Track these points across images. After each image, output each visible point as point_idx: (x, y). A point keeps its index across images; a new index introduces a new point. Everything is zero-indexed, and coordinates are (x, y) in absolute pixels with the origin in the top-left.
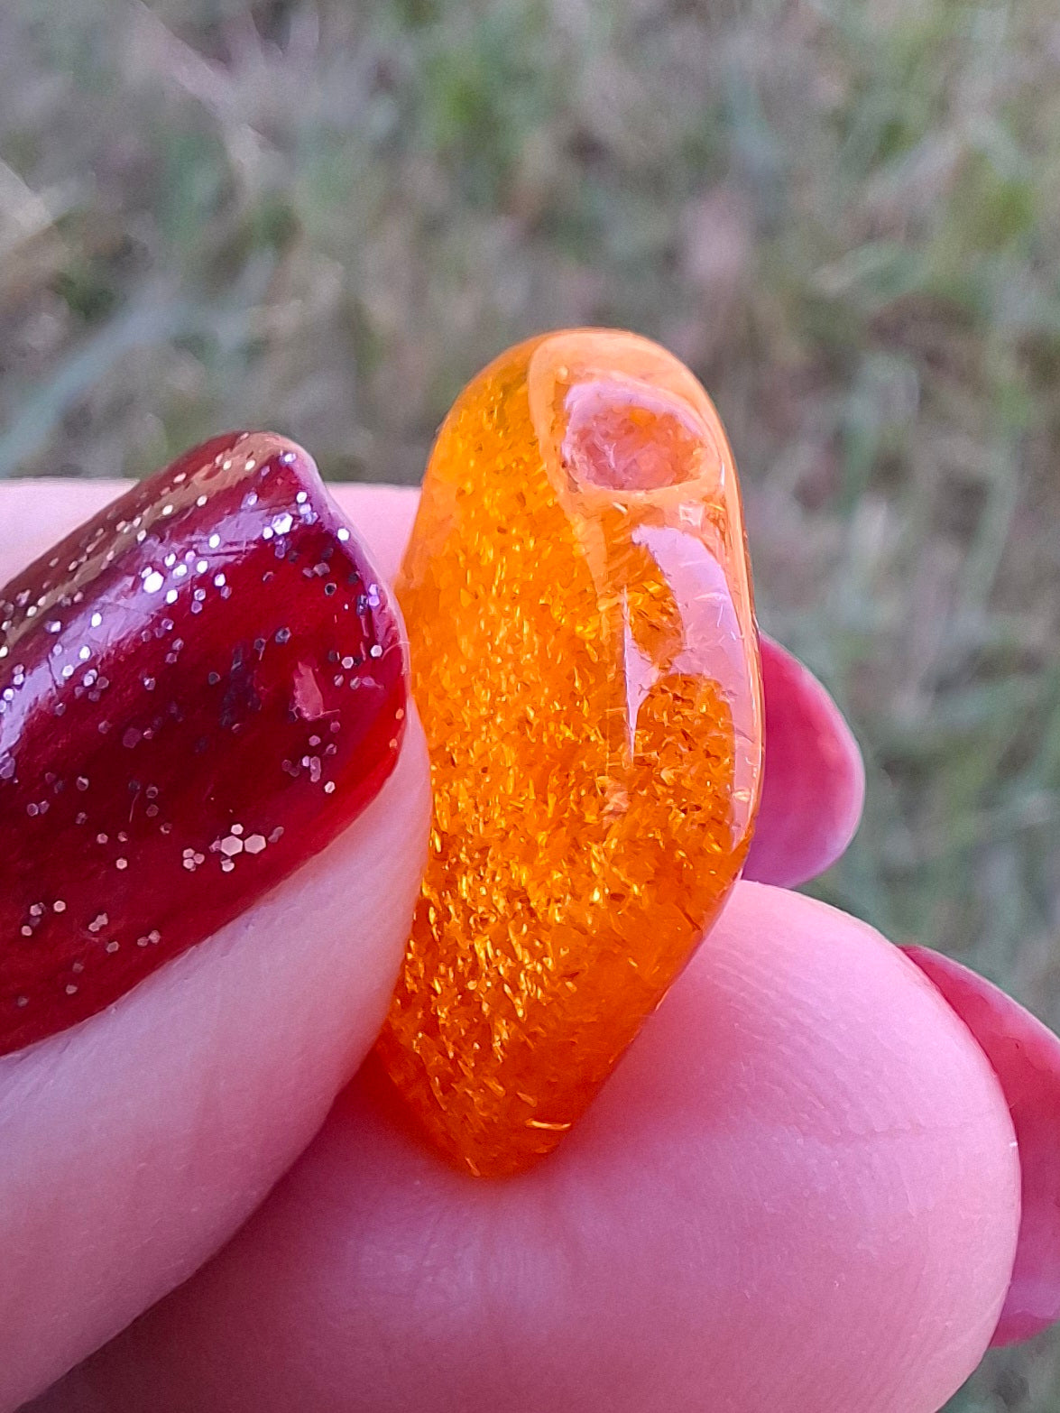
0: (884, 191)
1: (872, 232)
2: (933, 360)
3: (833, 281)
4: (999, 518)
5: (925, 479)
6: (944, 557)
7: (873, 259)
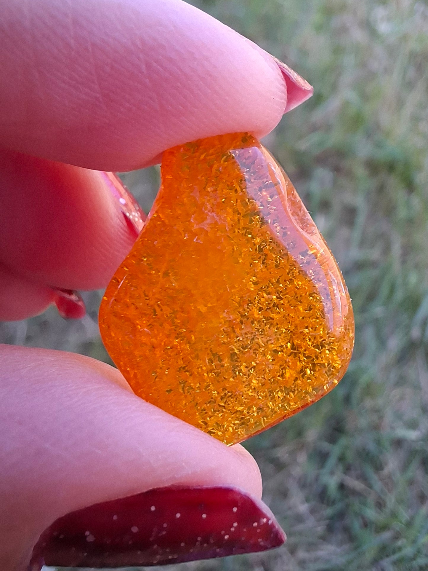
0: (317, 116)
1: (314, 129)
2: (337, 170)
3: (303, 145)
4: (361, 219)
5: (337, 207)
6: (344, 232)
7: (315, 138)
